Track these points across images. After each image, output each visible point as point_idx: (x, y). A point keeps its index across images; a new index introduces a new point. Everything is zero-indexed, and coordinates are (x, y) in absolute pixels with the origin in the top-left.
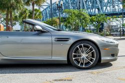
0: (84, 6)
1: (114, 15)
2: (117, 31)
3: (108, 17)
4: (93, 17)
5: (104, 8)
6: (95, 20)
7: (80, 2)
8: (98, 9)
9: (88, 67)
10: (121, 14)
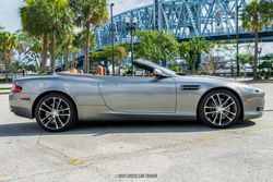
0: (164, 22)
2: (222, 67)
3: (211, 44)
4: (185, 43)
6: (188, 48)
7: (157, 17)
8: (191, 28)
9: (226, 124)
10: (233, 37)
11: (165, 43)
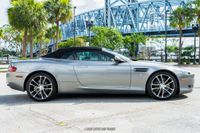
1: (152, 34)
2: (154, 55)
3: (147, 37)
4: (128, 37)
5: (140, 25)
6: (130, 40)
7: (107, 17)
8: (132, 26)
11: (113, 37)
